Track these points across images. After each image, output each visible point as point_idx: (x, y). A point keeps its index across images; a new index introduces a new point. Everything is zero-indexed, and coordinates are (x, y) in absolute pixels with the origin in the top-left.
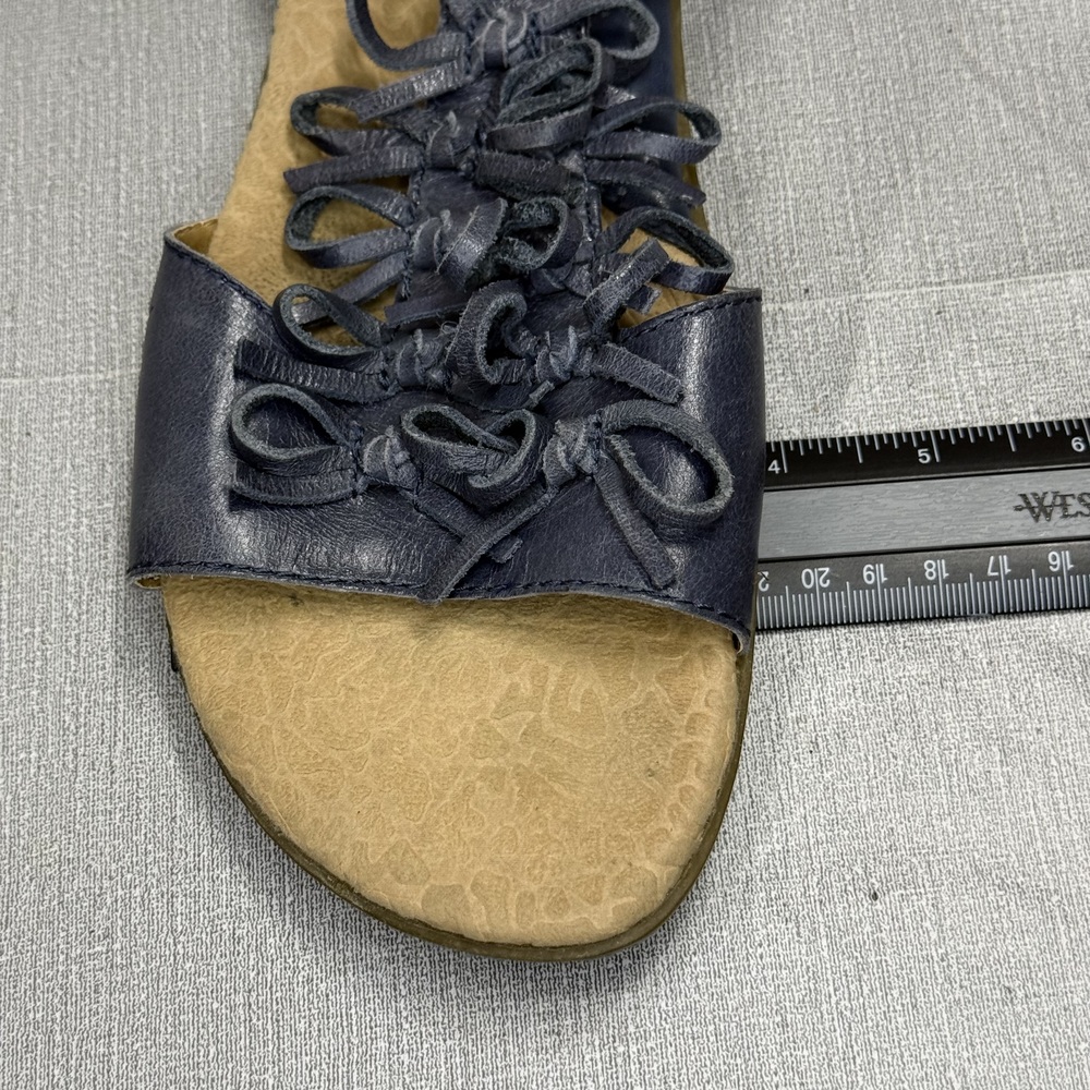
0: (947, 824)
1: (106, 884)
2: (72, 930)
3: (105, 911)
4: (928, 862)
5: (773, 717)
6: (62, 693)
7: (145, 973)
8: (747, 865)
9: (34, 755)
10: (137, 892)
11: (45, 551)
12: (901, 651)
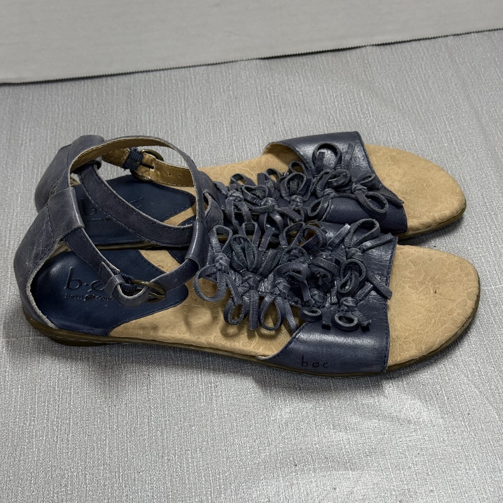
0: (317, 446)
1: (66, 472)
2: (55, 485)
3: (65, 479)
4: (312, 456)
5: (267, 419)
6: (53, 421)
7: (77, 496)
8: (259, 459)
9: (44, 438)
10: (75, 474)
11: (49, 382)
12: (304, 401)
